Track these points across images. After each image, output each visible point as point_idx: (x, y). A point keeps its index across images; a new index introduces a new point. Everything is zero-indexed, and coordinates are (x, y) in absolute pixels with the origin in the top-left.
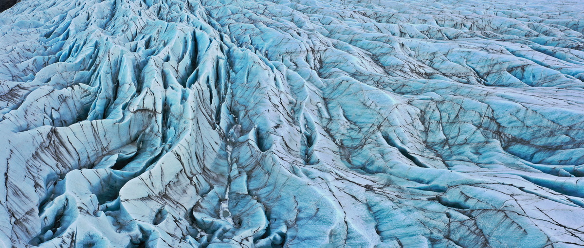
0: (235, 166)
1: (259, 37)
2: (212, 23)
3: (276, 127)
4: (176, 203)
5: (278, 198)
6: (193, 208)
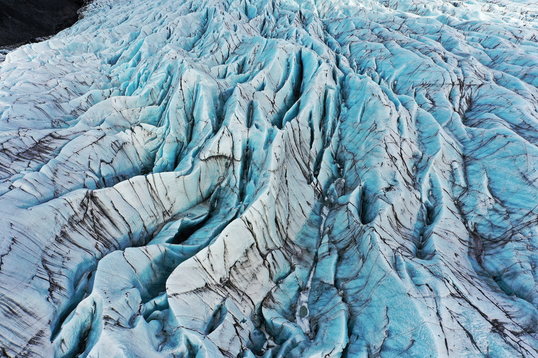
0: (326, 239)
1: (388, 61)
2: (329, 41)
3: (388, 189)
4: (241, 294)
5: (367, 301)
6: (263, 301)
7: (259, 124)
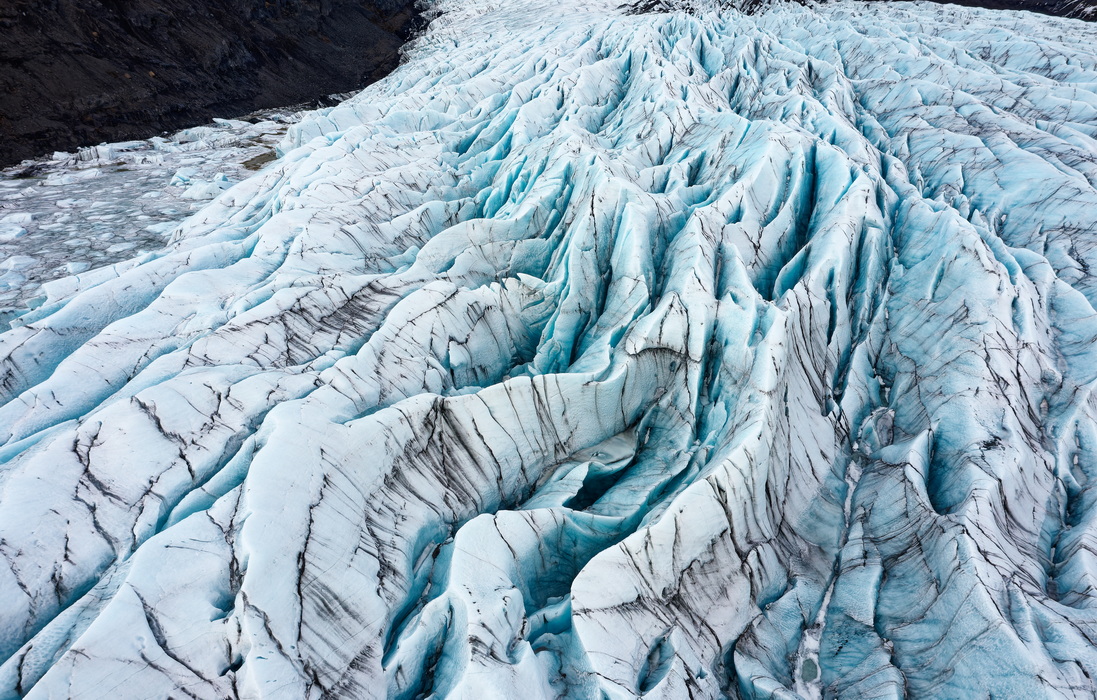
0: (857, 532)
1: (989, 173)
2: (866, 124)
3: (989, 445)
4: (699, 622)
5: (945, 672)
6: (737, 641)
7: (740, 295)
